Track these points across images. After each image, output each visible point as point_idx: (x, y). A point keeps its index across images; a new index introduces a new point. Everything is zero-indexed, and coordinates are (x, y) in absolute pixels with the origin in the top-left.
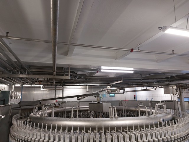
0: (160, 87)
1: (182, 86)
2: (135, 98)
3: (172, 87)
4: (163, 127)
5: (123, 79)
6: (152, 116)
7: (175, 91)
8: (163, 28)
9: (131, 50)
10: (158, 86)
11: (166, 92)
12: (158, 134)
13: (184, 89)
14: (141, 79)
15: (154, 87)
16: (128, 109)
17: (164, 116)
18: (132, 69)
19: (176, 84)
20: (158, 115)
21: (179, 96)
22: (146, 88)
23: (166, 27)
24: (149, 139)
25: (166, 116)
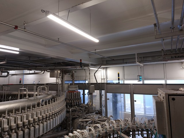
0: (48, 71)
1: (64, 71)
2: (20, 81)
3: (57, 71)
4: (40, 107)
5: (7, 60)
6: (33, 98)
7: (59, 74)
8: (46, 12)
9: (14, 27)
10: (46, 70)
11: (51, 76)
12: (34, 114)
13: (66, 73)
14: (28, 62)
15: (42, 70)
16: (10, 93)
17: (44, 97)
18: (18, 49)
19: (60, 69)
20: (39, 97)
21: (61, 79)
22: (35, 72)
23: (49, 12)
24: (24, 121)
25: (46, 96)
